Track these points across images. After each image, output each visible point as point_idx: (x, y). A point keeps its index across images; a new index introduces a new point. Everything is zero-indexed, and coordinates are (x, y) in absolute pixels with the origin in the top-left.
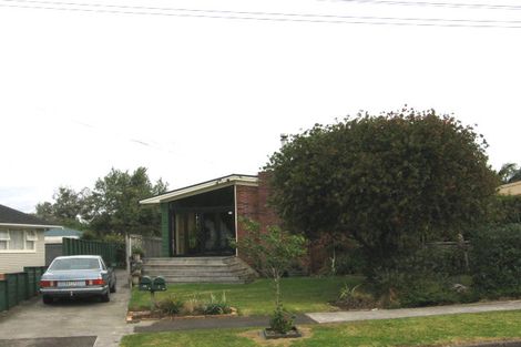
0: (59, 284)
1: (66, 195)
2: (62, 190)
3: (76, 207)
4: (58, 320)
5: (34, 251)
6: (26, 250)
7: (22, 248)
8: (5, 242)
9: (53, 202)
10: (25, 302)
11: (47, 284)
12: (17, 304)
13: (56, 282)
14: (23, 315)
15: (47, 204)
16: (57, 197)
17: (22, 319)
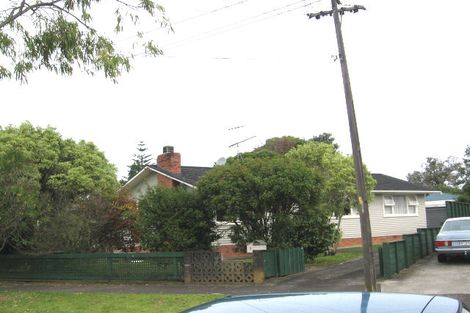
0: (453, 244)
1: (433, 164)
2: (429, 159)
3: (443, 174)
4: (458, 277)
5: (417, 214)
6: (409, 214)
7: (406, 212)
8: (391, 207)
9: (422, 170)
10: (420, 261)
11: (442, 244)
12: (414, 263)
13: (450, 243)
14: (422, 272)
15: (417, 173)
16: (425, 166)
17: (422, 276)
